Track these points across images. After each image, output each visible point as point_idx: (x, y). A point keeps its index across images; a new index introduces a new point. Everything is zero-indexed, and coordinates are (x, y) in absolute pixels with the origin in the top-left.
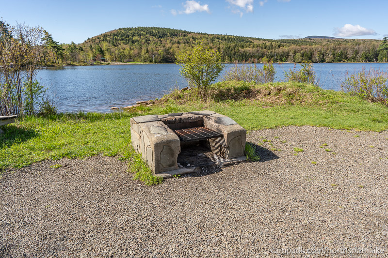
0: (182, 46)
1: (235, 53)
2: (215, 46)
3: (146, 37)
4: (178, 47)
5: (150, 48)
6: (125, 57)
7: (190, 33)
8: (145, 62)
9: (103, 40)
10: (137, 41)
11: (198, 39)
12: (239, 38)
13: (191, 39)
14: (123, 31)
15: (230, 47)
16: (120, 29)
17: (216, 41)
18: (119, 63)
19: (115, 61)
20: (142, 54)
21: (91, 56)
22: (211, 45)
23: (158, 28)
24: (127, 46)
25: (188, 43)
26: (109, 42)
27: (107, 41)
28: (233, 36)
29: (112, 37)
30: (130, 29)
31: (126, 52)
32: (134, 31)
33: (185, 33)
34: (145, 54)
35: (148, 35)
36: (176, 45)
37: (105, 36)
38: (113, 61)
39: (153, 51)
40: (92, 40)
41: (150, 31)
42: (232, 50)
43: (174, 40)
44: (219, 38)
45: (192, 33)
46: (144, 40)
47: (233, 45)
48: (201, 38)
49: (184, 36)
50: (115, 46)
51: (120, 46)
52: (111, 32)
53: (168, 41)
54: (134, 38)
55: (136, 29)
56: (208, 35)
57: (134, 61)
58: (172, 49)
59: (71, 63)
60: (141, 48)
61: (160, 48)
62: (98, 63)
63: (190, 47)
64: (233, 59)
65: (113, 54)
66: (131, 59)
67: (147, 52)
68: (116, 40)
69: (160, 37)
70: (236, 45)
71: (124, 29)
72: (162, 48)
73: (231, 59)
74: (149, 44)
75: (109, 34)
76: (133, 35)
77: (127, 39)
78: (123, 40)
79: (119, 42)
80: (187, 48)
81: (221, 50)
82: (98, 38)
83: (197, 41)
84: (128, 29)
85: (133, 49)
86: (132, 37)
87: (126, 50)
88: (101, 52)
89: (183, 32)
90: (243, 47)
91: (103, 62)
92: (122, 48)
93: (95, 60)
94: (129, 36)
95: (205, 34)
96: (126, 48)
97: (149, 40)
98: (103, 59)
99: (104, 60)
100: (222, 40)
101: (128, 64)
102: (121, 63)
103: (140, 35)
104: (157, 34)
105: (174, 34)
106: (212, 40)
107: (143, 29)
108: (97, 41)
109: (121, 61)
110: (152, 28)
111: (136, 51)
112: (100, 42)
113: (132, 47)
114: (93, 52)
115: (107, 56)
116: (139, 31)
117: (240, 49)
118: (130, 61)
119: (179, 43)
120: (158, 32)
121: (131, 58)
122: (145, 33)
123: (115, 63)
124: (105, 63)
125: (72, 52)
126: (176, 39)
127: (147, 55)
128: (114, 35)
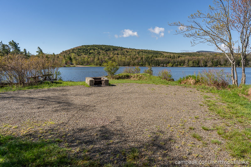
0: (120, 56)
1: (152, 61)
2: (139, 56)
3: (98, 51)
4: (117, 57)
5: (100, 57)
6: (85, 62)
7: (125, 48)
8: (97, 65)
9: (72, 52)
10: (93, 53)
11: (130, 52)
12: (155, 51)
13: (125, 52)
14: (84, 47)
15: (149, 57)
16: (82, 46)
17: (141, 53)
18: (81, 66)
19: (79, 65)
20: (95, 61)
21: (64, 61)
22: (137, 56)
23: (106, 46)
24: (86, 56)
25: (123, 54)
26: (76, 54)
27: (74, 52)
28: (151, 50)
29: (77, 50)
30: (88, 46)
31: (86, 60)
32: (91, 47)
33: (122, 49)
34: (97, 61)
35: (99, 50)
36: (116, 55)
37: (73, 50)
38: (77, 64)
39: (102, 59)
40: (65, 52)
41: (100, 47)
42: (150, 59)
43: (115, 52)
44: (142, 52)
45: (126, 48)
46: (97, 53)
47: (150, 56)
48: (131, 52)
49: (121, 50)
50: (79, 55)
51: (82, 56)
52: (77, 48)
53: (111, 53)
54: (91, 51)
55: (92, 46)
56: (136, 49)
57: (90, 65)
58: (113, 58)
60: (95, 57)
61: (106, 57)
62: (68, 66)
63: (125, 57)
64: (151, 64)
65: (78, 61)
67: (98, 60)
68: (80, 52)
69: (106, 51)
70: (152, 56)
71: (85, 46)
72: (108, 57)
73: (149, 64)
74: (99, 55)
76: (90, 49)
77: (87, 51)
78: (84, 52)
79: (82, 53)
80: (123, 57)
81: (144, 59)
82: (69, 51)
83: (129, 53)
85: (90, 58)
88: (71, 59)
89: (120, 48)
90: (157, 57)
91: (71, 65)
92: (83, 57)
93: (66, 64)
95: (134, 49)
96: (86, 57)
97: (100, 52)
99: (72, 64)
100: (144, 52)
102: (82, 66)
103: (94, 49)
104: (104, 49)
105: (115, 49)
106: (138, 53)
107: (96, 46)
108: (68, 53)
109: (82, 65)
110: (102, 45)
111: (92, 59)
112: (70, 53)
114: (66, 59)
115: (74, 62)
116: (94, 47)
117: (155, 58)
118: (87, 65)
119: (118, 54)
120: (106, 48)
121: (88, 63)
122: (97, 48)
123: (79, 66)
124: (73, 66)
126: (116, 52)
127: (98, 61)
128: (79, 49)
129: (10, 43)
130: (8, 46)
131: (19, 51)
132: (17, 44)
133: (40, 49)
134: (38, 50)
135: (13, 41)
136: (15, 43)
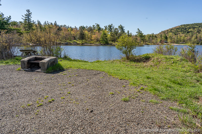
3: (198, 29)
5: (199, 35)
6: (181, 41)
8: (194, 44)
9: (170, 32)
10: (192, 31)
16: (181, 25)
18: (175, 44)
20: (192, 39)
21: (159, 40)
24: (183, 34)
27: (172, 32)
29: (175, 30)
30: (188, 25)
31: (182, 38)
34: (194, 39)
35: (200, 28)
37: (172, 29)
38: (172, 42)
39: (200, 37)
40: (164, 32)
46: (197, 31)
50: (176, 35)
54: (190, 30)
55: (192, 25)
57: (186, 43)
59: (147, 43)
60: (192, 36)
65: (173, 39)
66: (184, 42)
67: (196, 38)
68: (178, 31)
71: (184, 25)
74: (199, 33)
75: (174, 28)
76: (190, 28)
77: (185, 30)
78: (182, 31)
79: (179, 32)
82: (167, 31)
84: (187, 25)
85: (187, 36)
86: (189, 29)
87: (182, 37)
88: (166, 38)
91: (165, 43)
92: (180, 36)
93: (160, 42)
94: (186, 29)
96: (182, 36)
97: (200, 31)
98: (166, 41)
101: (181, 45)
103: (194, 28)
107: (197, 24)
108: (167, 32)
109: (177, 43)
111: (189, 37)
112: (168, 33)
113: (186, 35)
114: (162, 38)
115: (169, 40)
118: (183, 43)
122: (198, 27)
123: (173, 44)
124: (167, 44)
125: (149, 38)
127: (196, 40)
128: (177, 29)
129: (119, 27)
130: (117, 29)
131: (124, 32)
132: (123, 27)
133: (139, 30)
134: (137, 31)
135: (121, 25)
136: (122, 27)
